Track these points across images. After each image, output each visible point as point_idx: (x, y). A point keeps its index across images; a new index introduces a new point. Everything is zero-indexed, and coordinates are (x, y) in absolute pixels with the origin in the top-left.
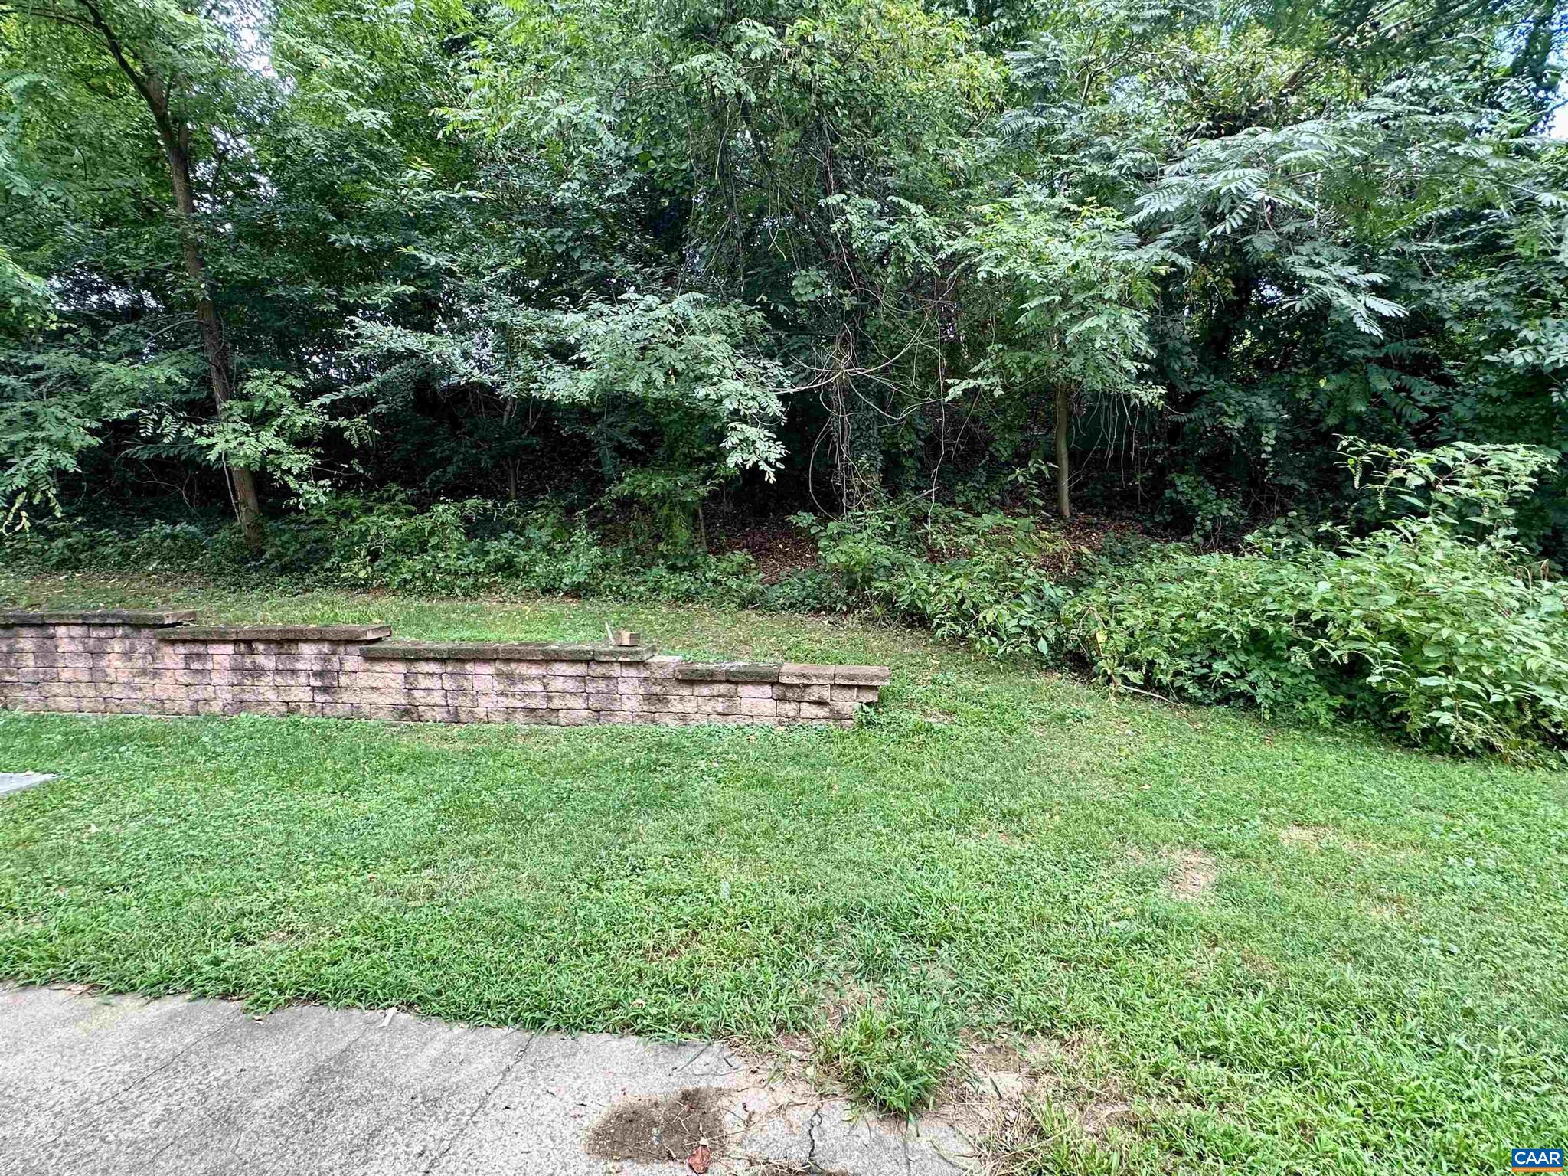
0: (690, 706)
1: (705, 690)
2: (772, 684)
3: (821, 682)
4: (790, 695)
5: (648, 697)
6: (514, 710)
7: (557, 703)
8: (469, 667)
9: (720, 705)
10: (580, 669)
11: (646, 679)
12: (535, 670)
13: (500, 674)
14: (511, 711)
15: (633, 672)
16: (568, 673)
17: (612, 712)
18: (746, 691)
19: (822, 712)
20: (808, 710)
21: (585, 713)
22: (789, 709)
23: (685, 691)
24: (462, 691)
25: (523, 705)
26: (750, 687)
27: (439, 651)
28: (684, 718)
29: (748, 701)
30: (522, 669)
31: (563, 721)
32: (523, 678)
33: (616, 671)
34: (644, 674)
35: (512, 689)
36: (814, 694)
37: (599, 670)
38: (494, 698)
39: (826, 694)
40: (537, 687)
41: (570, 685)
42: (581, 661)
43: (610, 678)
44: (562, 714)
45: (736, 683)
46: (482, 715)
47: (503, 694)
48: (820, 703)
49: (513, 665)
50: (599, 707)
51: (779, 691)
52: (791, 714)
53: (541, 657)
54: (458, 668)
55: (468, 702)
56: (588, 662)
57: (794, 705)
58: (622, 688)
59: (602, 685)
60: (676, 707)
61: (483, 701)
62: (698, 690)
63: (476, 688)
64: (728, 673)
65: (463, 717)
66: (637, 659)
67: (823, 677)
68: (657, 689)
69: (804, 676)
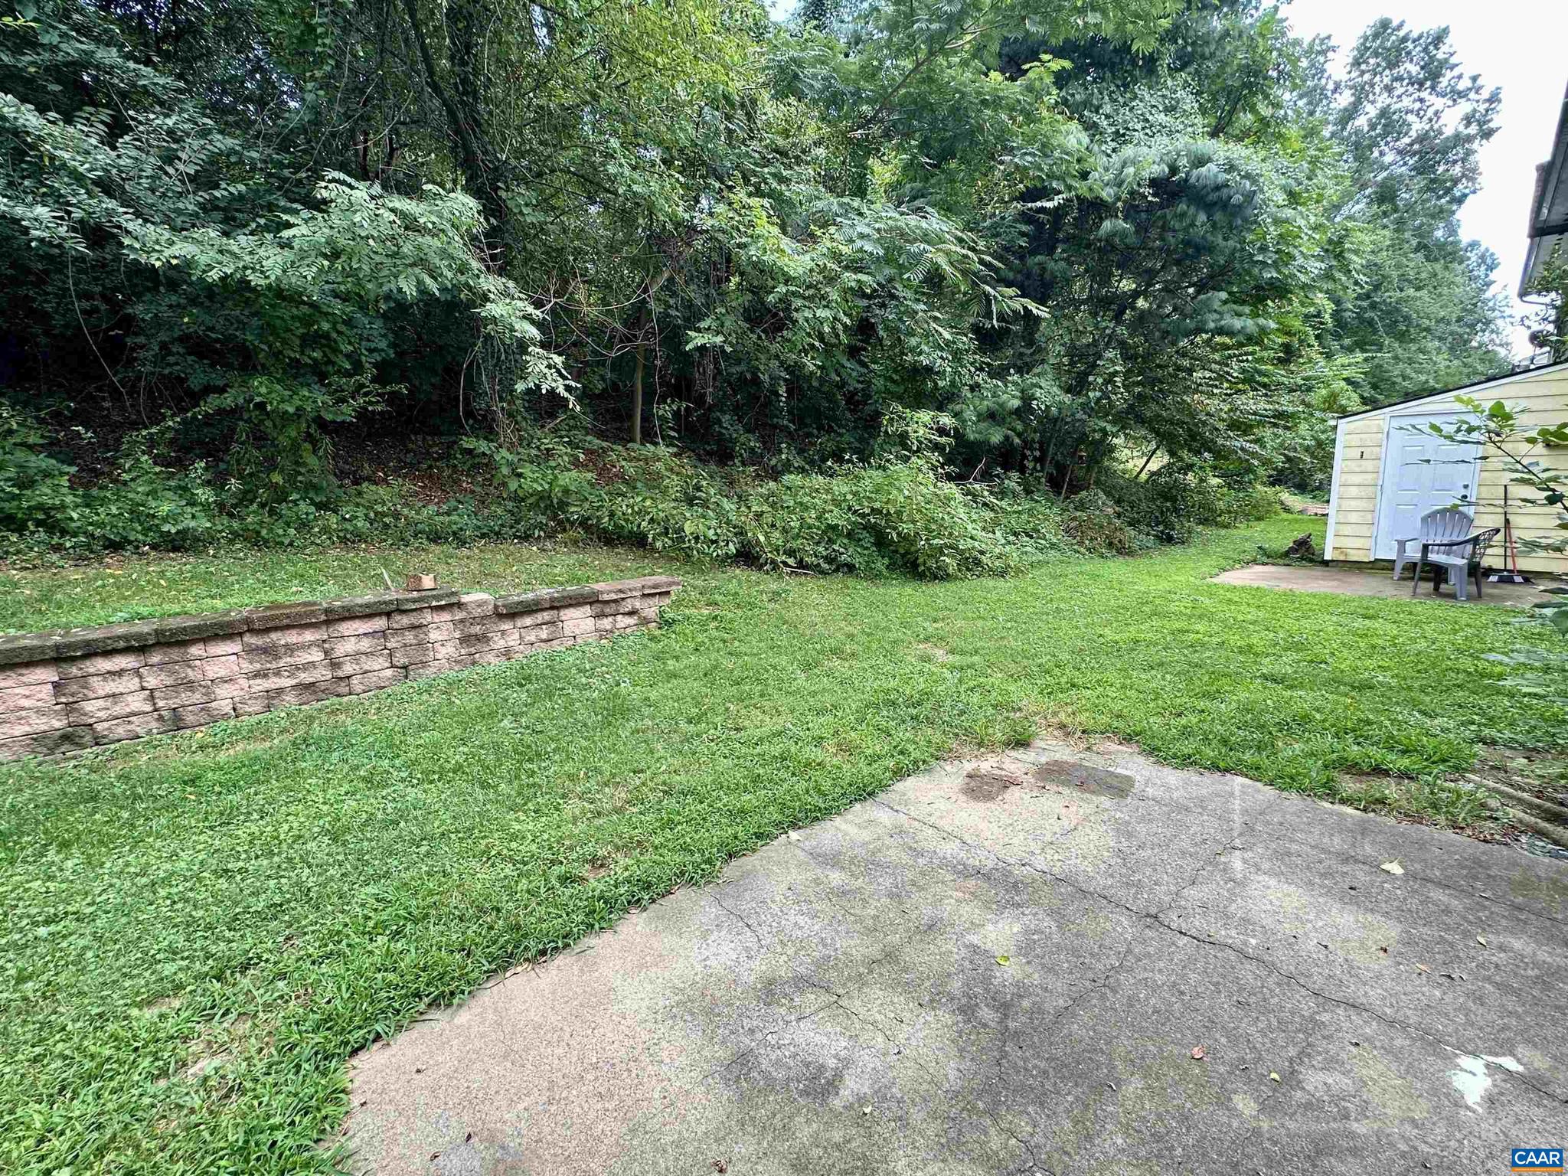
0: (513, 640)
1: (528, 621)
2: (591, 604)
3: (635, 594)
4: (607, 610)
5: (465, 640)
6: (281, 691)
7: (348, 669)
8: (195, 650)
9: (544, 634)
10: (380, 623)
11: (462, 621)
12: (309, 636)
13: (250, 651)
14: (272, 697)
15: (446, 616)
16: (361, 631)
17: (424, 664)
18: (568, 614)
19: (632, 620)
20: (623, 621)
21: (389, 673)
22: (606, 623)
23: (506, 626)
24: (189, 685)
25: (294, 682)
26: (572, 610)
27: (138, 636)
28: (507, 653)
29: (570, 623)
30: (292, 637)
31: (359, 688)
32: (290, 649)
33: (428, 617)
34: (460, 615)
35: (274, 665)
36: (627, 606)
37: (405, 620)
38: (244, 683)
39: (638, 604)
40: (317, 655)
41: (365, 644)
42: (380, 614)
43: (420, 626)
44: (354, 681)
45: (558, 608)
46: (228, 709)
47: (257, 675)
48: (631, 613)
49: (274, 636)
50: (405, 661)
51: (598, 608)
52: (608, 627)
53: (323, 618)
54: (175, 654)
55: (197, 697)
56: (388, 615)
57: (610, 619)
58: (434, 635)
59: (410, 637)
60: (499, 643)
61: (223, 691)
62: (519, 622)
63: (211, 675)
64: (552, 599)
65: (190, 719)
66: (454, 600)
67: (635, 589)
68: (476, 629)
69: (621, 591)
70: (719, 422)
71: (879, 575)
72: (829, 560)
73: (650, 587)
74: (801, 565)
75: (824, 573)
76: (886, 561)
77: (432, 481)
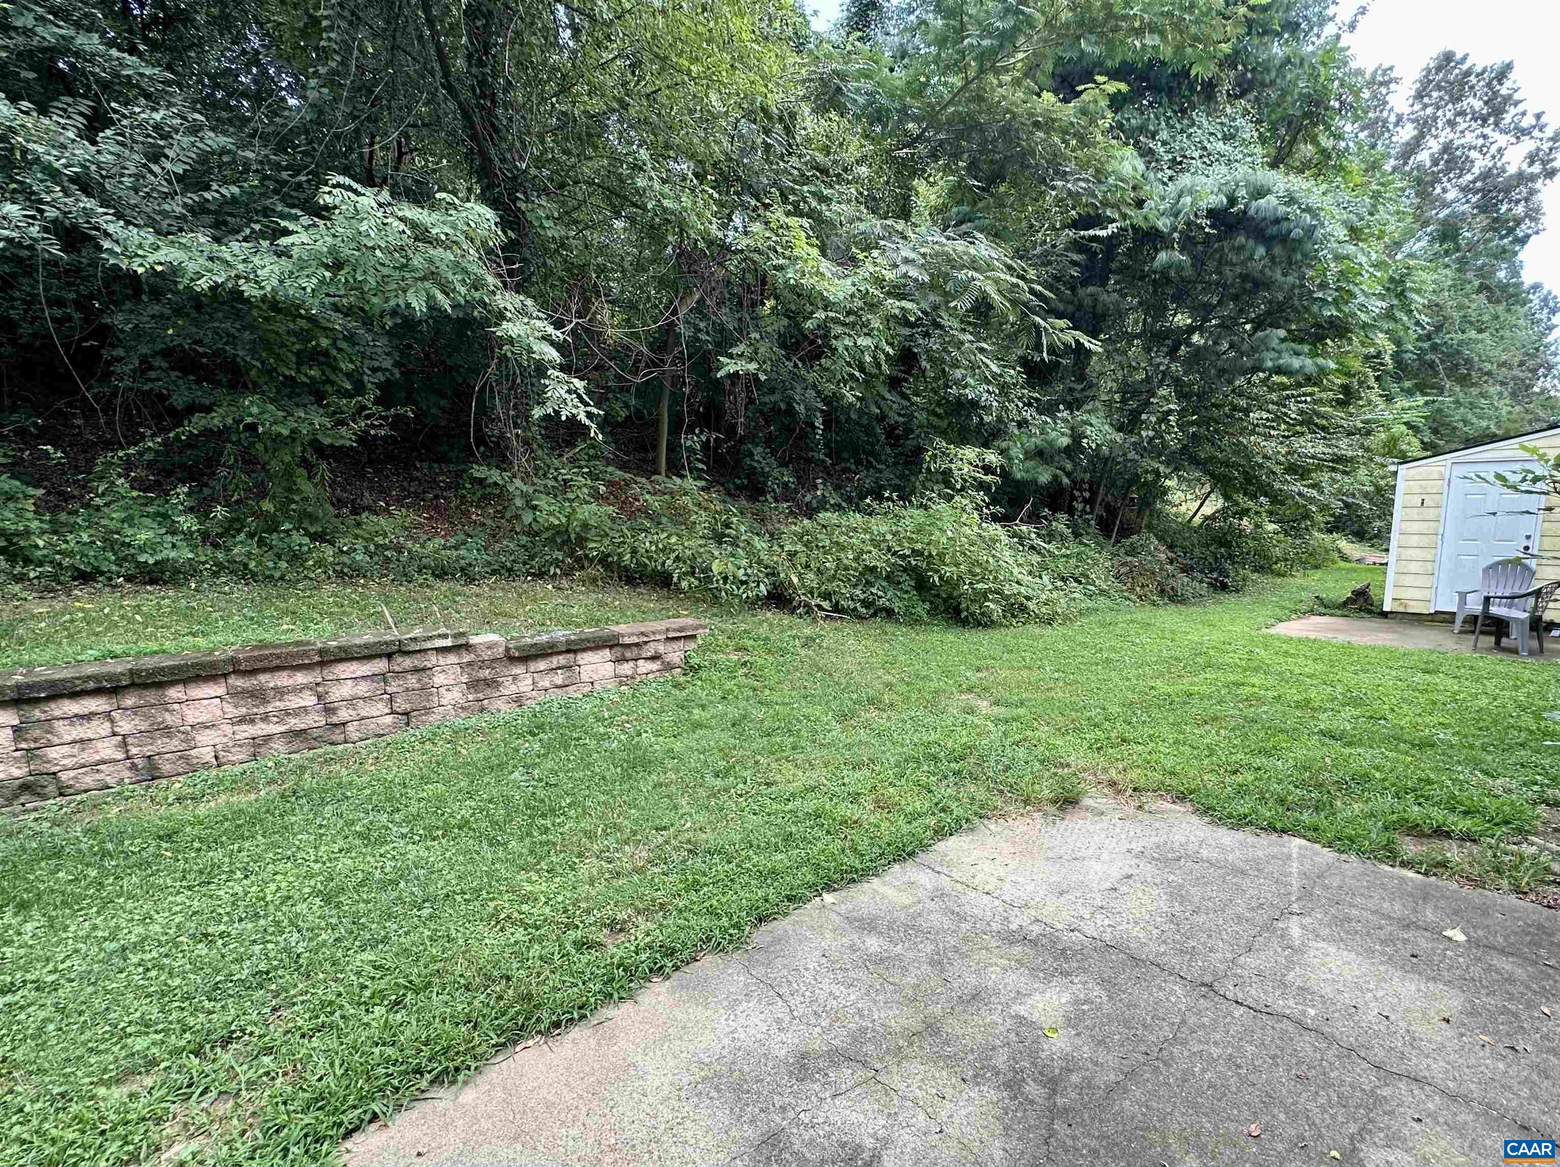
0: (525, 685)
1: (542, 665)
2: (611, 647)
3: (658, 637)
4: (628, 655)
5: (474, 685)
6: (268, 738)
7: (344, 714)
8: (174, 693)
9: (559, 679)
10: (380, 665)
11: (470, 664)
12: (301, 678)
13: (236, 694)
14: (259, 744)
15: (452, 659)
16: (359, 674)
17: (428, 710)
18: (586, 658)
19: (655, 666)
20: (644, 666)
21: (389, 719)
22: (626, 668)
23: (518, 670)
24: (167, 731)
25: (283, 728)
26: (590, 653)
27: (110, 677)
28: (518, 700)
29: (589, 667)
30: (283, 679)
31: (355, 736)
32: (280, 692)
33: (433, 659)
34: (467, 658)
35: (261, 710)
36: (649, 651)
37: (409, 662)
38: (228, 729)
39: (661, 648)
40: (309, 700)
41: (363, 688)
42: (380, 656)
43: (424, 669)
44: (350, 728)
45: (575, 652)
46: (210, 758)
47: (242, 720)
48: (654, 658)
49: (263, 678)
50: (408, 707)
51: (618, 652)
52: (629, 673)
53: (317, 658)
54: (151, 696)
55: (175, 744)
56: (389, 656)
57: (631, 664)
58: (439, 679)
59: (412, 681)
60: (509, 688)
61: (206, 738)
62: (533, 666)
63: (191, 720)
64: (569, 642)
65: (166, 768)
66: (462, 641)
67: (659, 632)
68: (486, 673)
69: (643, 634)
70: (751, 455)
71: (918, 621)
72: (866, 604)
73: (675, 630)
74: (836, 608)
75: (861, 618)
76: (927, 606)
77: (439, 512)
